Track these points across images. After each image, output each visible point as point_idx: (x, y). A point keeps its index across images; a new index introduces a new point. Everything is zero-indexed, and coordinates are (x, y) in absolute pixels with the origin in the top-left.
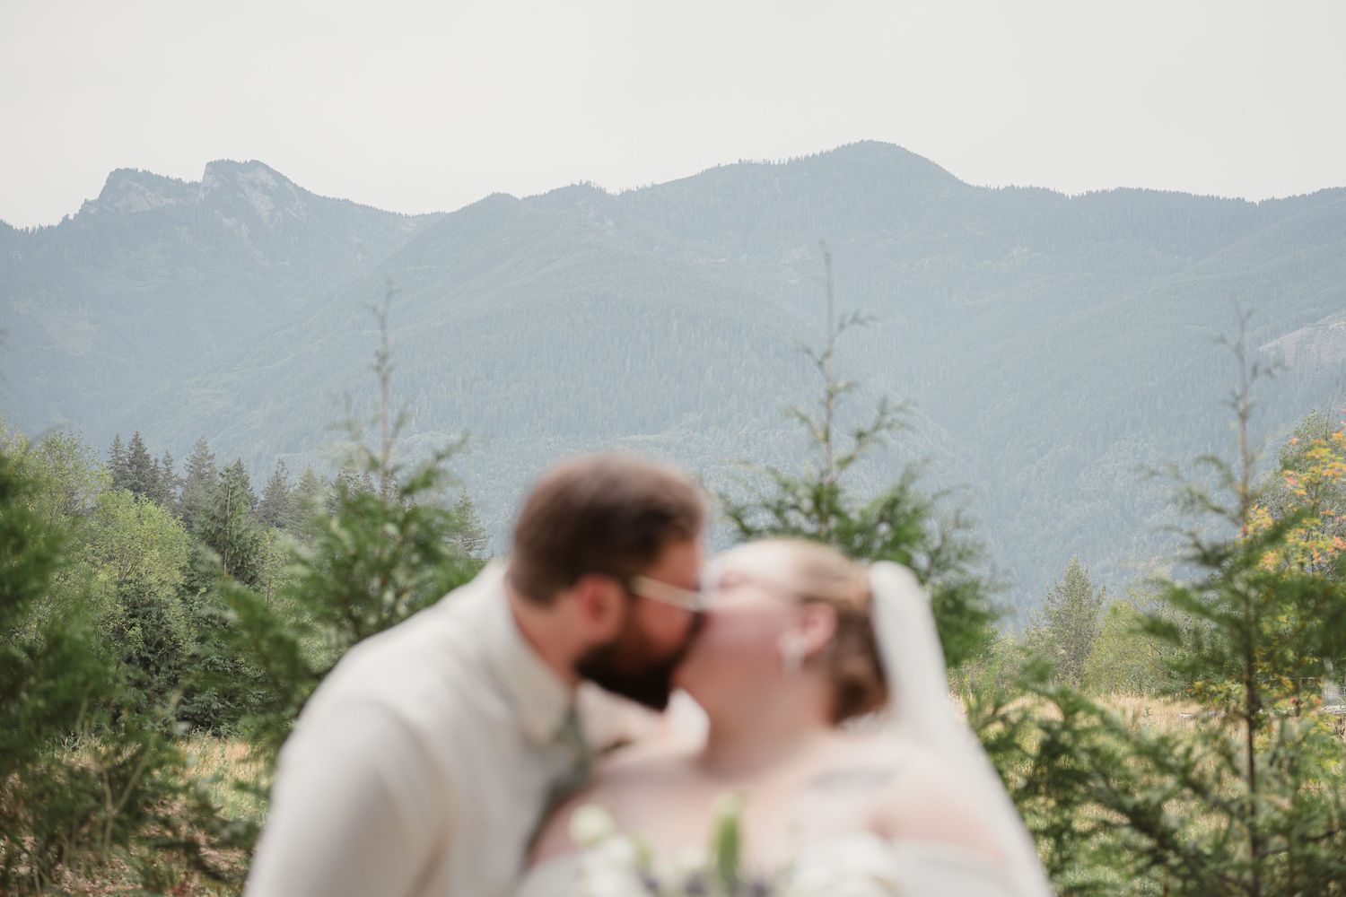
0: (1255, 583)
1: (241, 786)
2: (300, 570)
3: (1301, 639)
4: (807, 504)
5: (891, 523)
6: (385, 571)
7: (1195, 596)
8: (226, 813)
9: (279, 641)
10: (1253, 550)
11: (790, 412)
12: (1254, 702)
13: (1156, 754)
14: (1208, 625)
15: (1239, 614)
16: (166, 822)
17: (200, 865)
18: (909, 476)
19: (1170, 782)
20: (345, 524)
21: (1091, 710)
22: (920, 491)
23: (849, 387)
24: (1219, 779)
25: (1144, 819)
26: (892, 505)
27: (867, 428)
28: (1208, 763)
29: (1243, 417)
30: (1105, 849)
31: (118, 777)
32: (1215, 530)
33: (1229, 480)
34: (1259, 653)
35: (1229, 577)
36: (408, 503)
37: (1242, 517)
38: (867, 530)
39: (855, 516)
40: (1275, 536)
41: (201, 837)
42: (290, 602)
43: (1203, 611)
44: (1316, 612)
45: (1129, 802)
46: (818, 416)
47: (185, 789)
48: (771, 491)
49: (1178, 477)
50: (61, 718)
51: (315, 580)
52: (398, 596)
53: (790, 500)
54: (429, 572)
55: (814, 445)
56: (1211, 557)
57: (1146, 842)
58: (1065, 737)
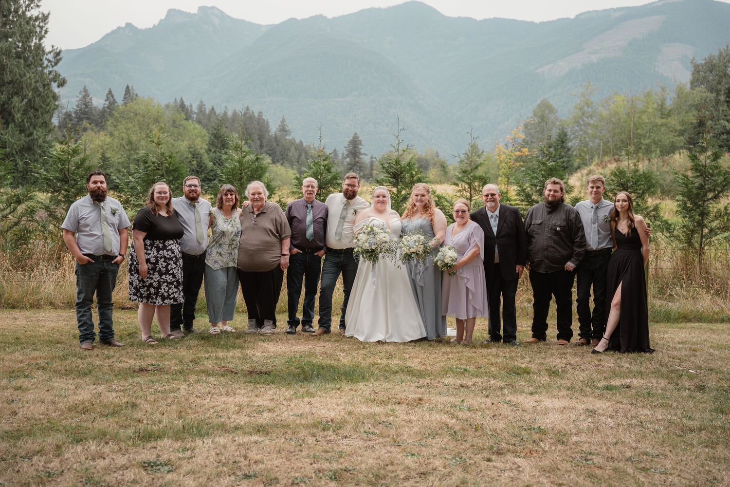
3: (479, 186)
4: (394, 163)
5: (409, 166)
6: (321, 174)
7: (463, 178)
10: (473, 170)
11: (391, 145)
12: (471, 196)
14: (463, 184)
15: (469, 182)
20: (314, 165)
23: (402, 142)
26: (409, 163)
32: (465, 167)
33: (468, 158)
34: (472, 188)
35: (467, 176)
36: (326, 162)
37: (470, 165)
38: (404, 167)
39: (403, 165)
40: (476, 168)
43: (463, 181)
44: (482, 181)
45: (448, 214)
46: (396, 147)
53: (391, 162)
54: (329, 174)
55: (396, 151)
56: (465, 172)
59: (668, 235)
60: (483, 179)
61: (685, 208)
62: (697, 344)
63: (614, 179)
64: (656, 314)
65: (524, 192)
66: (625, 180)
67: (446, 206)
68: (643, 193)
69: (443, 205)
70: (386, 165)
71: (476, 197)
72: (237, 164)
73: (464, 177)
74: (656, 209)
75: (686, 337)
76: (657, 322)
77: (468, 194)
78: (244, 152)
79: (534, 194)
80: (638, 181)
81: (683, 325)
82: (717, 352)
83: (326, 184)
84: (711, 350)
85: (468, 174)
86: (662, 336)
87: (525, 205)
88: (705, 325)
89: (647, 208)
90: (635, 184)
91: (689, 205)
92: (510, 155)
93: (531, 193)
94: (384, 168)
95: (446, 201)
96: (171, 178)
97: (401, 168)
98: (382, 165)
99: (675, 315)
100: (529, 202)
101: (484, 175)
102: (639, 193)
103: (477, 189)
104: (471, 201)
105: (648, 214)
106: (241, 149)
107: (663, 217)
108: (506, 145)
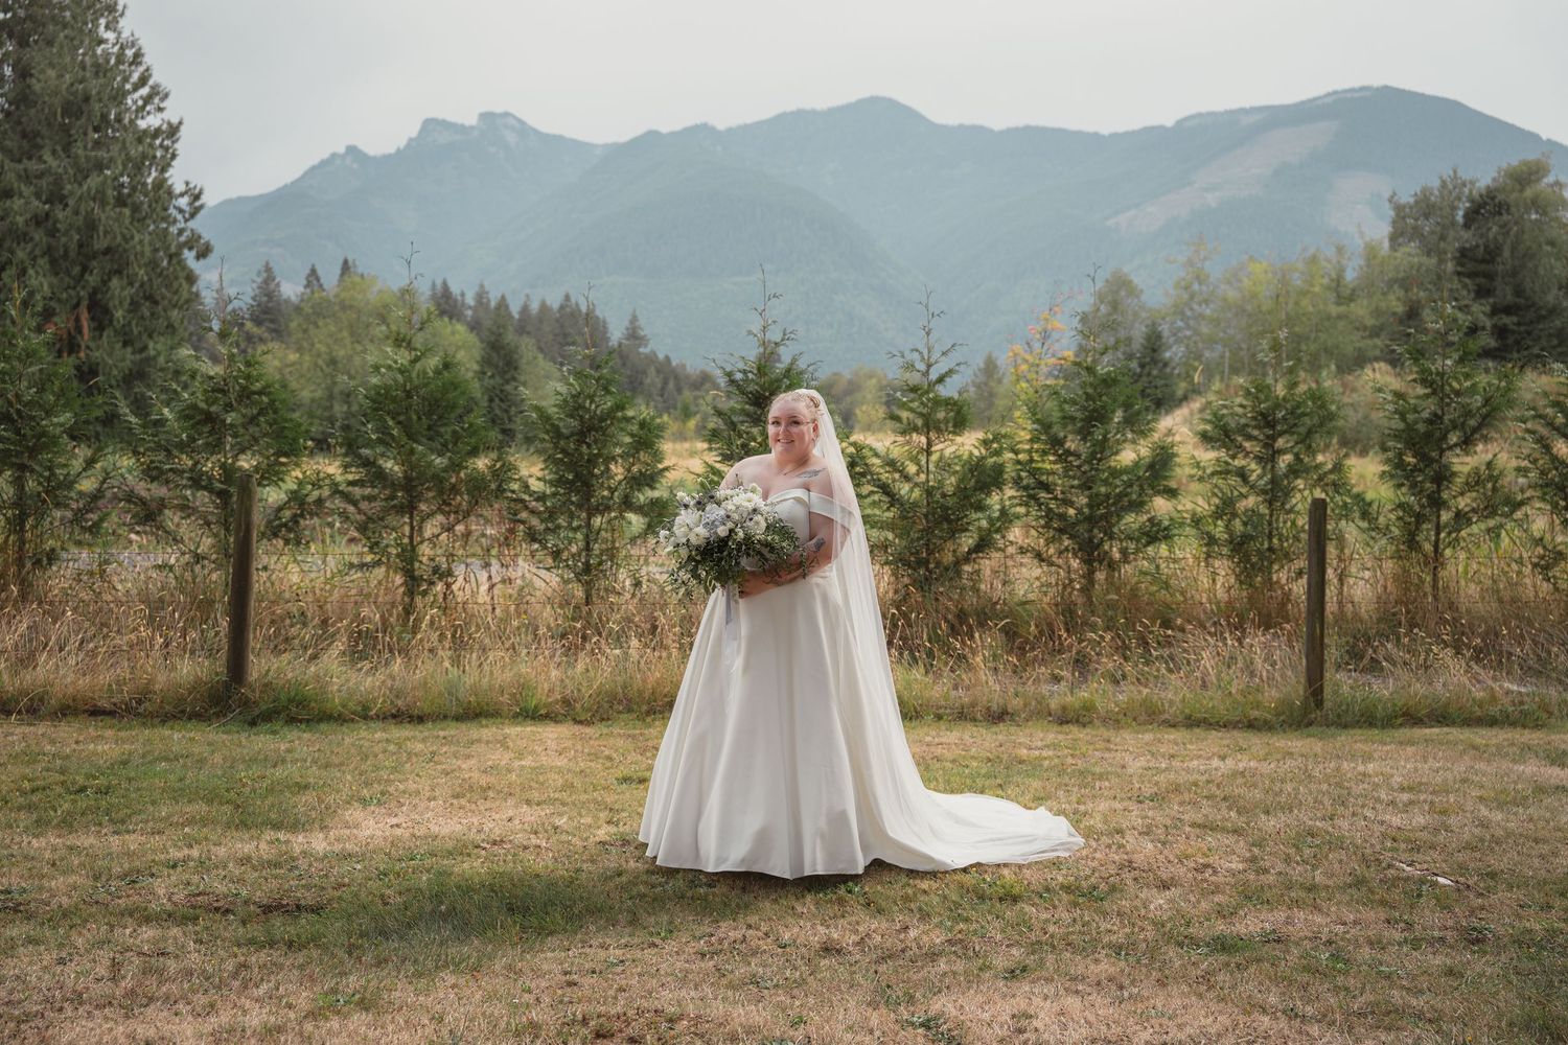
0: (929, 400)
1: (539, 479)
2: (559, 397)
3: (946, 421)
4: (755, 371)
6: (591, 398)
7: (911, 405)
8: (532, 488)
9: (553, 425)
10: (932, 385)
11: (750, 333)
12: (930, 444)
13: (891, 464)
14: (911, 416)
15: (925, 411)
16: (513, 492)
17: (526, 508)
18: (794, 360)
19: (897, 476)
21: (871, 449)
22: (802, 364)
23: (774, 322)
24: (918, 474)
25: (885, 489)
27: (778, 340)
28: (912, 469)
29: (928, 334)
30: (874, 502)
31: (496, 473)
32: (915, 378)
33: (923, 359)
34: (932, 426)
35: (920, 399)
36: (600, 372)
37: (926, 374)
38: (778, 380)
40: (941, 380)
41: (527, 498)
42: (556, 410)
43: (912, 411)
44: (952, 410)
45: (881, 484)
46: (761, 335)
47: (519, 479)
48: (741, 365)
49: (903, 356)
50: (474, 452)
51: (565, 401)
52: (597, 407)
53: (747, 368)
54: (608, 397)
55: (759, 345)
56: (914, 390)
57: (885, 498)
58: (857, 460)
59: (1365, 525)
60: (955, 403)
61: (1400, 464)
62: (1448, 792)
63: (1245, 403)
64: (1344, 708)
65: (1047, 433)
66: (1268, 404)
67: (873, 465)
68: (1310, 433)
69: (866, 464)
70: (739, 376)
71: (940, 446)
72: (400, 378)
73: (912, 401)
74: (1338, 468)
75: (1416, 770)
76: (1345, 727)
77: (923, 440)
78: (415, 349)
79: (1070, 437)
80: (1298, 407)
81: (1406, 733)
82: (1498, 816)
83: (602, 420)
84: (1484, 812)
85: (922, 395)
86: (1361, 768)
87: (1051, 462)
88: (1455, 733)
89: (1318, 467)
90: (1292, 413)
91: (1410, 459)
92: (1038, 365)
93: (1062, 434)
94: (732, 382)
95: (876, 455)
96: (255, 412)
97: (771, 382)
98: (729, 374)
99: (1384, 709)
100: (1060, 456)
101: (956, 397)
102: (1299, 434)
103: (942, 426)
104: (929, 453)
105: (1320, 479)
106: (409, 343)
107: (1353, 486)
108: (1028, 344)
